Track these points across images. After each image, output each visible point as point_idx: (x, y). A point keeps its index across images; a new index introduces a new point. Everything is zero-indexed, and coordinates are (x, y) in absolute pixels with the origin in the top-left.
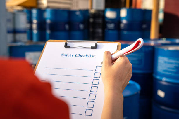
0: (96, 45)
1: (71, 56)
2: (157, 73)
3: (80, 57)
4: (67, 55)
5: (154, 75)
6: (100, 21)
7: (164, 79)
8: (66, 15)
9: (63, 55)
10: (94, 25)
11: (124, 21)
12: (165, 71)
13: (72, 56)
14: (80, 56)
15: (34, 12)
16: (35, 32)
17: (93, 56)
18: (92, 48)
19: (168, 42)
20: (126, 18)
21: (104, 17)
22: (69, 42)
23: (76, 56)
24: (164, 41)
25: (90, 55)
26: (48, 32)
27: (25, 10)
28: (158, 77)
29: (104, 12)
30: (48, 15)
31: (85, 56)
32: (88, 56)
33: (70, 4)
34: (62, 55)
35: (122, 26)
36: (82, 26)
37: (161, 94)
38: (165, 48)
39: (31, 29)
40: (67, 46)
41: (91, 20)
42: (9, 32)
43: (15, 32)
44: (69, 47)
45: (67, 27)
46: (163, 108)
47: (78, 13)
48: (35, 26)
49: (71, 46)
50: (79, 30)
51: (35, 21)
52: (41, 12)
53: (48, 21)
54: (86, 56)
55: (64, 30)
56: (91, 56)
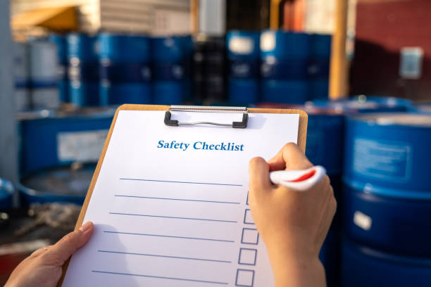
0: (246, 118)
1: (183, 146)
2: (353, 176)
3: (205, 150)
4: (173, 145)
5: (346, 180)
6: (217, 59)
7: (368, 188)
8: (143, 47)
9: (162, 145)
10: (205, 67)
11: (271, 60)
12: (371, 170)
13: (186, 147)
14: (205, 147)
15: (73, 40)
16: (76, 84)
17: (240, 148)
18: (236, 125)
19: (371, 104)
20: (275, 52)
21: (225, 50)
22: (174, 110)
23: (196, 146)
24: (360, 103)
25: (231, 145)
26: (105, 85)
27: (53, 37)
28: (355, 185)
29: (225, 39)
30: (103, 49)
31: (218, 147)
32: (226, 148)
33: (149, 22)
34: (160, 146)
35: (266, 69)
36: (178, 71)
37: (363, 221)
38: (370, 120)
39: (66, 79)
40: (169, 121)
41: (199, 58)
42: (19, 86)
43: (30, 85)
44: (175, 123)
45: (146, 73)
46: (367, 251)
47: (169, 44)
48: (74, 72)
49: (180, 121)
50: (173, 79)
51: (75, 61)
52: (88, 41)
53: (105, 61)
54: (223, 148)
55: (141, 80)
56: (234, 148)
